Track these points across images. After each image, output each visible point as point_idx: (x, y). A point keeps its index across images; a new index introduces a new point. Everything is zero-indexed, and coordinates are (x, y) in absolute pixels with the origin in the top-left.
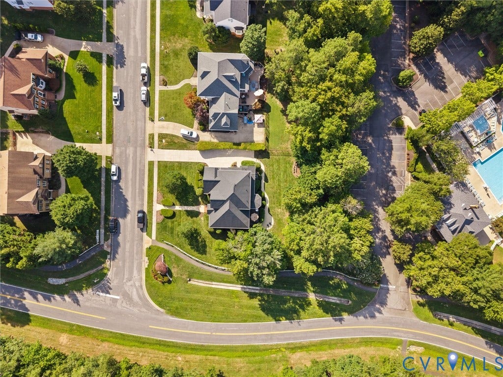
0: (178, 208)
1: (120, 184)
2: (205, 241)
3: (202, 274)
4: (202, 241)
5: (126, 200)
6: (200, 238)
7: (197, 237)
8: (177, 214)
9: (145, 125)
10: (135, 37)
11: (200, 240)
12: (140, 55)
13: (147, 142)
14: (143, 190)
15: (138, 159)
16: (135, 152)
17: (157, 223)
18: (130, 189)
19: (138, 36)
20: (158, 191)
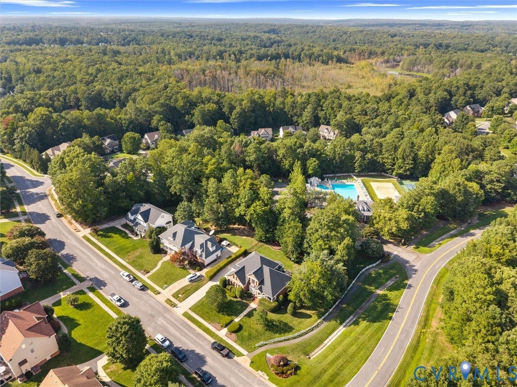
0: (237, 320)
1: (175, 346)
2: (282, 321)
3: (310, 343)
4: (280, 324)
5: (193, 351)
6: (276, 322)
7: (273, 324)
8: (241, 323)
9: (156, 300)
10: (101, 268)
11: (277, 323)
12: (113, 273)
13: (168, 306)
14: (199, 334)
15: (172, 320)
16: (165, 319)
17: (235, 342)
18: (187, 341)
19: (103, 266)
20: (210, 324)
